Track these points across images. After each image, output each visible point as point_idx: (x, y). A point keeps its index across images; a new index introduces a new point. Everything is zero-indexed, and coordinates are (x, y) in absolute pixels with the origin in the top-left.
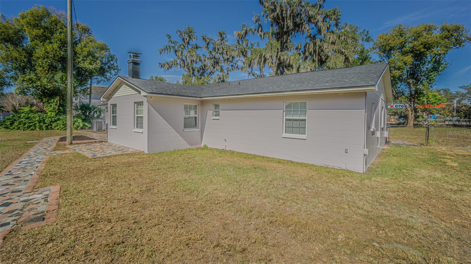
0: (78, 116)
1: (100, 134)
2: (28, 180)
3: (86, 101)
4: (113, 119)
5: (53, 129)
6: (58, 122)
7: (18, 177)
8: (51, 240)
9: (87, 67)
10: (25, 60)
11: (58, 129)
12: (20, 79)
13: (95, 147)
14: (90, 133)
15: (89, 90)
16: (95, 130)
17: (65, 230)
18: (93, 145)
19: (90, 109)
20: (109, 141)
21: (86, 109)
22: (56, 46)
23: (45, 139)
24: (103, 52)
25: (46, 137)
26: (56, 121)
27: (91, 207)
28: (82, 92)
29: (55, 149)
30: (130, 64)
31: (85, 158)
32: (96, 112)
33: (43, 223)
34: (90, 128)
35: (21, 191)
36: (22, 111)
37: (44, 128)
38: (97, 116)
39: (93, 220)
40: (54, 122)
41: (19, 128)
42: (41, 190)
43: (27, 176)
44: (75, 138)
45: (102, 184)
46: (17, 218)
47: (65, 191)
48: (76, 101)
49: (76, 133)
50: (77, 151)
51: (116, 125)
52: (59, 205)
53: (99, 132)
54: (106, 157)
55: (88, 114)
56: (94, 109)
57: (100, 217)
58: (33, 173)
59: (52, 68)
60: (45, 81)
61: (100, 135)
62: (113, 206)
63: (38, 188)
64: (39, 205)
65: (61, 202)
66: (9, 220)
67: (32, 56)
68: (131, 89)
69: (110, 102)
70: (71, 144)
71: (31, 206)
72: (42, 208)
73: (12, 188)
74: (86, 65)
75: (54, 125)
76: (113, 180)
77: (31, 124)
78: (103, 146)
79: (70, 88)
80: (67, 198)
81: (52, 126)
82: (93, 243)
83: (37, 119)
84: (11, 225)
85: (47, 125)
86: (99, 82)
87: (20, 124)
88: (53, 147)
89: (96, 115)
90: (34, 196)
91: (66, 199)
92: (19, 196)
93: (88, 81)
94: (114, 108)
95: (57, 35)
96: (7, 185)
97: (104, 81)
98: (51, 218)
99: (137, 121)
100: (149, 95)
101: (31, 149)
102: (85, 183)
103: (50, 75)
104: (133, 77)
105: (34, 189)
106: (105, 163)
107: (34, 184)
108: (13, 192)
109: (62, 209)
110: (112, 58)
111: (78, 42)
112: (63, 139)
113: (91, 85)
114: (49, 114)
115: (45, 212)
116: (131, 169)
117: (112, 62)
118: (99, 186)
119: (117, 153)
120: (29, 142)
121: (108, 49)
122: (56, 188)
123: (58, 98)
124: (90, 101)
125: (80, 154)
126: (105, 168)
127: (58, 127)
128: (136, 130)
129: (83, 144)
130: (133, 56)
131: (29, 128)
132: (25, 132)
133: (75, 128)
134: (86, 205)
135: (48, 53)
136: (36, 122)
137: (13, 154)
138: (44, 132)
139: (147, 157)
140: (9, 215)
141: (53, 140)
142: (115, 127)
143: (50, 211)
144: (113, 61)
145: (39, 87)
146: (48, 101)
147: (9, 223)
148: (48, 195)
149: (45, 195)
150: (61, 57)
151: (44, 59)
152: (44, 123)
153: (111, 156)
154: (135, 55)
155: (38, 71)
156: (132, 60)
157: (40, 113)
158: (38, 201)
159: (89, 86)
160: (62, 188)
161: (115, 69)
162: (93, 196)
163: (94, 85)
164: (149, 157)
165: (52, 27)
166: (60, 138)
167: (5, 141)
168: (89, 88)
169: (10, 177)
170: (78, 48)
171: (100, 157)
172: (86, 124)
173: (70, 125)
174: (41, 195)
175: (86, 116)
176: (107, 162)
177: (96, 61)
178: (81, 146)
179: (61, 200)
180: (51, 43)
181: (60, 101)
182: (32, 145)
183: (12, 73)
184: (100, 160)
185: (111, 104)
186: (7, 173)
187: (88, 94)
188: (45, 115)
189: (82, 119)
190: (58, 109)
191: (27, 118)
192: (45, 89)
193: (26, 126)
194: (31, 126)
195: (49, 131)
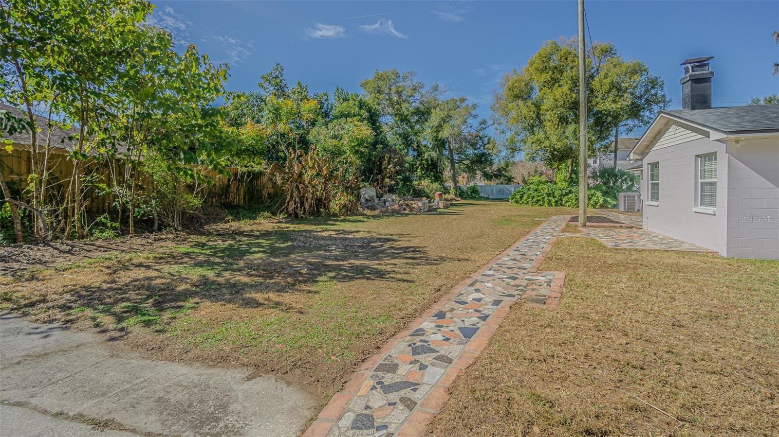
0: (596, 188)
1: (630, 215)
2: (533, 260)
3: (609, 163)
4: (653, 189)
5: (563, 205)
6: (570, 195)
7: (524, 255)
8: (549, 326)
9: (609, 107)
10: (534, 116)
11: (569, 206)
12: (530, 141)
13: (619, 234)
14: (613, 213)
15: (614, 143)
16: (622, 208)
17: (566, 322)
18: (616, 230)
19: (616, 176)
20: (645, 228)
21: (609, 175)
22: (565, 88)
23: (553, 218)
24: (635, 77)
25: (555, 215)
26: (567, 194)
27: (601, 308)
28: (602, 149)
29: (563, 231)
30: (686, 84)
31: (601, 247)
32: (626, 179)
33: (544, 307)
34: (614, 206)
35: (526, 269)
36: (531, 181)
37: (553, 204)
38: (627, 188)
39: (601, 324)
40: (565, 195)
41: (528, 202)
42: (545, 273)
43: (532, 255)
44: (589, 219)
45: (622, 285)
46: (521, 293)
47: (571, 280)
48: (594, 164)
49: (592, 212)
50: (592, 236)
51: (657, 199)
52: (562, 293)
53: (630, 213)
54: (636, 250)
55: (611, 184)
56: (622, 176)
57: (611, 323)
58: (538, 253)
59: (563, 120)
60: (554, 139)
61: (630, 217)
62: (635, 318)
63: (542, 270)
64: (542, 287)
65: (564, 292)
66: (515, 293)
67: (540, 110)
68: (688, 131)
69: (646, 161)
70: (585, 225)
71: (534, 286)
72: (544, 291)
73: (519, 264)
74: (608, 105)
75: (565, 199)
76: (643, 285)
77: (539, 198)
78: (632, 234)
79: (583, 143)
80: (572, 288)
81: (562, 201)
82: (597, 350)
83: (546, 191)
84: (516, 298)
85: (556, 199)
86: (630, 130)
87: (528, 197)
88: (561, 228)
89: (625, 186)
90: (538, 278)
91: (571, 290)
92: (524, 274)
93: (612, 131)
94: (655, 169)
95: (568, 73)
96: (515, 260)
97: (640, 127)
98: (552, 304)
99: (701, 192)
100: (731, 136)
101: (538, 227)
102: (598, 278)
103: (560, 130)
104: (693, 108)
105: (538, 270)
106: (633, 258)
107: (538, 265)
108: (519, 268)
109: (565, 300)
110: (654, 83)
111: (595, 75)
112: (575, 219)
113: (616, 137)
114: (560, 184)
115: (547, 297)
116: (682, 276)
117: (653, 92)
118: (618, 287)
119: (657, 248)
120: (536, 219)
121: (645, 70)
122: (562, 275)
123: (569, 162)
124: (615, 162)
125: (595, 240)
126: (631, 266)
127: (570, 203)
128: (700, 209)
129: (602, 227)
130: (693, 67)
131: (537, 203)
132: (534, 207)
133: (592, 205)
134: (595, 304)
135: (556, 101)
136: (545, 196)
137: (521, 229)
138: (553, 209)
139: (722, 263)
140: (515, 288)
141: (563, 220)
142: (656, 203)
143: (551, 297)
144: (654, 89)
145: (548, 148)
146: (558, 167)
147: (514, 296)
148: (552, 280)
149: (548, 279)
150: (573, 103)
151: (552, 111)
152: (554, 197)
153: (645, 250)
154: (697, 64)
155: (547, 128)
156: (690, 76)
157: (549, 184)
158: (541, 284)
159: (613, 139)
160: (567, 277)
161: (659, 102)
162: (607, 296)
163: (623, 136)
164: (730, 265)
165: (562, 64)
166: (571, 218)
167: (515, 216)
168: (613, 142)
169: (517, 253)
170: (595, 84)
171: (626, 249)
172: (608, 199)
173: (583, 198)
174: (544, 278)
175: (609, 187)
176: (637, 258)
177: (623, 96)
178: (598, 230)
179: (564, 289)
180: (560, 86)
181: (572, 165)
182: (539, 223)
183: (522, 135)
184: (625, 253)
185: (649, 164)
186: (515, 249)
187: (611, 152)
188: (555, 185)
189: (602, 192)
190: (571, 177)
191: (536, 190)
192: (555, 150)
193: (535, 200)
194: (540, 200)
195: (558, 208)
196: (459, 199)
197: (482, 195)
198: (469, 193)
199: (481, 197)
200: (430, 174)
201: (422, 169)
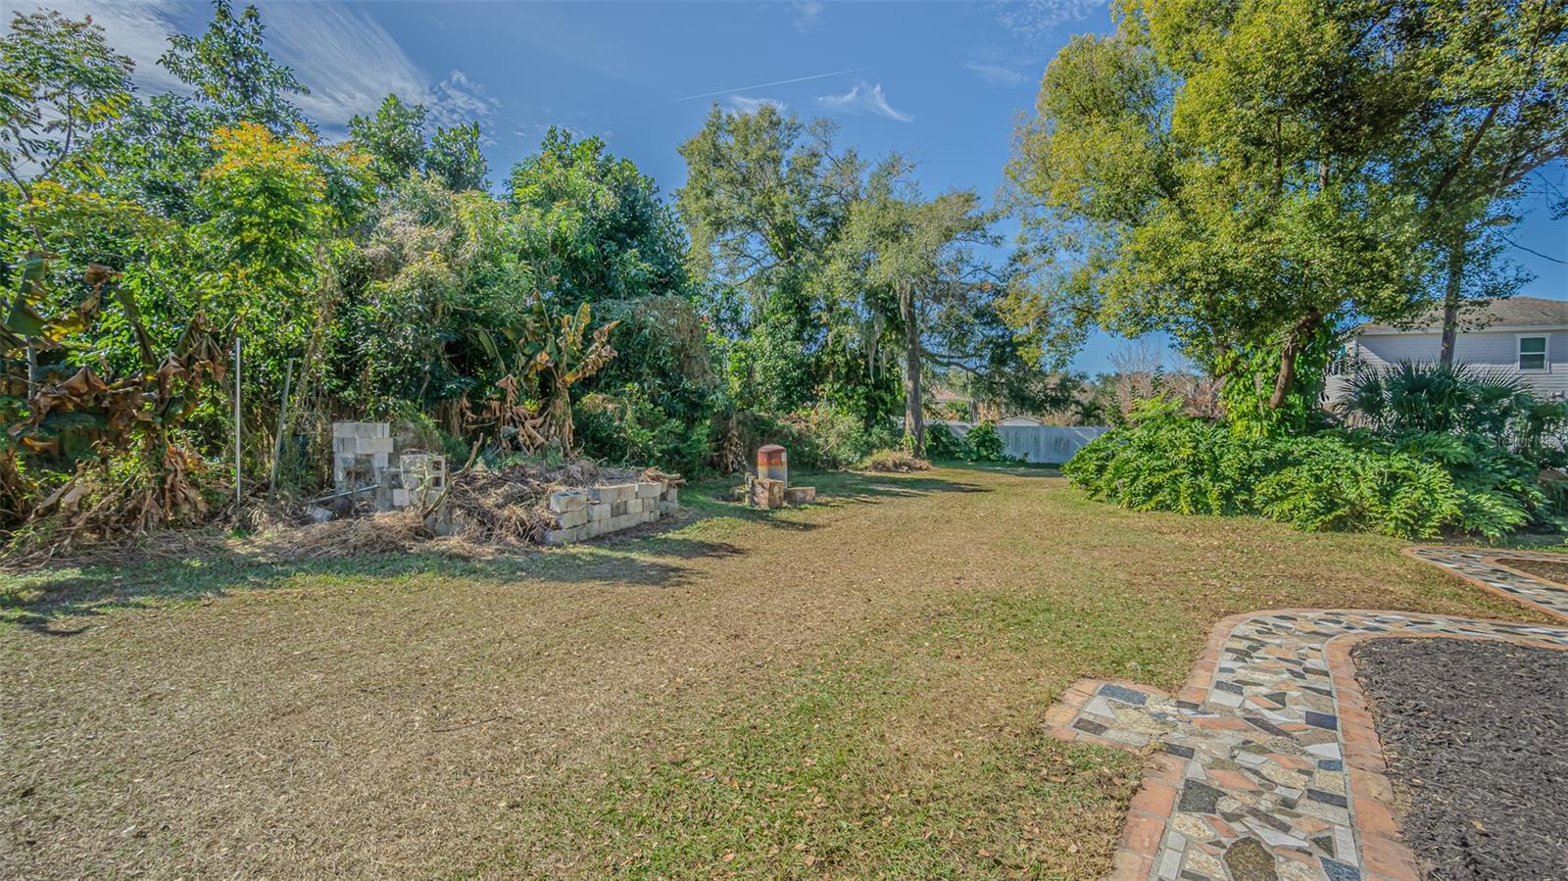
5: (1259, 512)
6: (1289, 474)
11: (1285, 517)
26: (1272, 467)
37: (1214, 504)
40: (1264, 472)
41: (1117, 491)
75: (1264, 487)
77: (1161, 478)
81: (1251, 492)
83: (1187, 452)
85: (1228, 485)
87: (1122, 473)
114: (1239, 427)
127: (1287, 507)
131: (1149, 496)
132: (1136, 514)
133: (1404, 524)
136: (1181, 469)
138: (1215, 523)
145: (1196, 275)
146: (1234, 364)
152: (1217, 477)
157: (1199, 426)
172: (1483, 501)
181: (1292, 360)
188: (1223, 432)
189: (1447, 466)
190: (1282, 403)
191: (1150, 448)
192: (1226, 280)
193: (1140, 484)
194: (1160, 486)
195: (1236, 521)
196: (925, 464)
197: (1007, 452)
198: (973, 446)
199: (1005, 459)
200: (854, 390)
201: (837, 378)
